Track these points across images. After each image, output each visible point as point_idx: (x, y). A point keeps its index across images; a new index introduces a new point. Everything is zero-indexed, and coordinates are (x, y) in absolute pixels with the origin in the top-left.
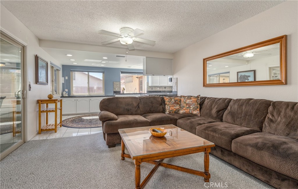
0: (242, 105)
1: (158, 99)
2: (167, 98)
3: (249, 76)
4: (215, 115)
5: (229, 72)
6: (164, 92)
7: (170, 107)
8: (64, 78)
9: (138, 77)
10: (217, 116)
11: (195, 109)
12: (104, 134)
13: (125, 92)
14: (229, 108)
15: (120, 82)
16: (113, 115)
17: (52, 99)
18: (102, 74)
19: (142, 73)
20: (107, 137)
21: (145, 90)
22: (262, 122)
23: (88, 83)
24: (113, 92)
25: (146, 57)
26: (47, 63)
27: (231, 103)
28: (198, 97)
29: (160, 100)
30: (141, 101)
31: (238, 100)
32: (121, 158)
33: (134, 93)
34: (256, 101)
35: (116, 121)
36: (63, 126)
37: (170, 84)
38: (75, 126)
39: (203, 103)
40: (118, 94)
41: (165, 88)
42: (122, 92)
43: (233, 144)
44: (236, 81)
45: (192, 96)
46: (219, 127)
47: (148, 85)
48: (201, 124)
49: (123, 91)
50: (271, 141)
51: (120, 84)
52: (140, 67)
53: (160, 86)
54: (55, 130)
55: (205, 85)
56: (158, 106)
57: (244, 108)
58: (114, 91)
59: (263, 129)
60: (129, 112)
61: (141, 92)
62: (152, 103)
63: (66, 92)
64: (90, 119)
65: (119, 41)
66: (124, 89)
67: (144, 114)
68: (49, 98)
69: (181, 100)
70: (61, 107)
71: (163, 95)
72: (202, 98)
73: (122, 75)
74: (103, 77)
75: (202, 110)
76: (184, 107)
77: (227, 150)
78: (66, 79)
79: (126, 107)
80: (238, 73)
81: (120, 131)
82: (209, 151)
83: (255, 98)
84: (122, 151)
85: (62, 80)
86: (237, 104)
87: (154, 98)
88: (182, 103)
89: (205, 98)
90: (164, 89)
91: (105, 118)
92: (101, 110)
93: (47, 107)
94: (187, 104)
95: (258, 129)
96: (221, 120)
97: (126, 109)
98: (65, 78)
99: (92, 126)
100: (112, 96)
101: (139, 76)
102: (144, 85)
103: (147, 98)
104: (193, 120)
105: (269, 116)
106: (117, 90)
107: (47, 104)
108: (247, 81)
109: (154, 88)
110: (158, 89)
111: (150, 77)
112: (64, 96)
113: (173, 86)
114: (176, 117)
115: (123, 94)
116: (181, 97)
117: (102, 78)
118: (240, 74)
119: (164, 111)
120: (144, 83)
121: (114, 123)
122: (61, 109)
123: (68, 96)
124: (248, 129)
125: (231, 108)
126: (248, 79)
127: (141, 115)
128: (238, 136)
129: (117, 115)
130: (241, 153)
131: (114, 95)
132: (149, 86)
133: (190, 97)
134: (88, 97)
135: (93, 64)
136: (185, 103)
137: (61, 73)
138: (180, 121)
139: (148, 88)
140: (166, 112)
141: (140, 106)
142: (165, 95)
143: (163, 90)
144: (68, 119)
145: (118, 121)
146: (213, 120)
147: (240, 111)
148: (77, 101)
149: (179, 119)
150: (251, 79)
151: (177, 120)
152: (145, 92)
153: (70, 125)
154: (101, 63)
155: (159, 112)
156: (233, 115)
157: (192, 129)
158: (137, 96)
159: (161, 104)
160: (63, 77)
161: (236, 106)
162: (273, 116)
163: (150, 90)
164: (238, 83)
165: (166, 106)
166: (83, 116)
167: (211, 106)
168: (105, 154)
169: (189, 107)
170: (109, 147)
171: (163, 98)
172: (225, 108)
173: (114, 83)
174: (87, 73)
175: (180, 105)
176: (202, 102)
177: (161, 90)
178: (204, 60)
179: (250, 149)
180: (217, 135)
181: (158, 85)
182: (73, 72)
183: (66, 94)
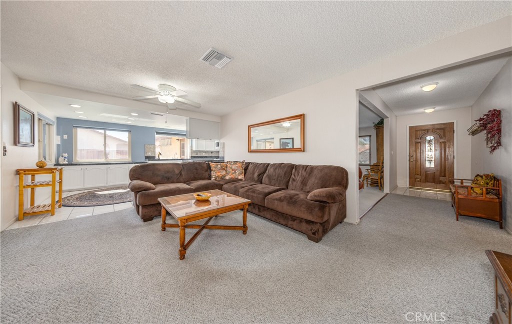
0: (276, 169)
1: (203, 165)
2: (213, 163)
3: (289, 143)
4: (256, 179)
5: (273, 139)
6: (211, 157)
7: (216, 173)
8: (59, 137)
9: (178, 140)
10: (258, 179)
11: (240, 174)
12: (138, 207)
13: (161, 158)
14: (267, 171)
15: (154, 145)
16: (149, 184)
17: (45, 167)
18: (127, 134)
19: (185, 135)
20: (142, 209)
21: (188, 155)
22: (288, 182)
23: (105, 145)
24: (144, 158)
25: (190, 118)
26: (34, 115)
27: (269, 168)
28: (243, 162)
29: (205, 165)
30: (184, 168)
31: (274, 165)
32: (161, 229)
33: (174, 158)
34: (286, 165)
35: (154, 191)
36: (63, 206)
37: (217, 149)
38: (86, 203)
39: (248, 168)
40: (152, 160)
41: (212, 153)
42: (157, 158)
43: (266, 200)
44: (279, 148)
45: (237, 162)
46: (258, 188)
47: (191, 150)
48: (243, 187)
49: (159, 156)
50: (289, 195)
51: (154, 148)
52: (182, 128)
53: (206, 150)
54: (51, 212)
55: (250, 151)
56: (203, 172)
57: (277, 170)
58: (146, 157)
59: (289, 187)
60: (169, 180)
61: (182, 157)
62: (196, 169)
63: (63, 158)
64: (110, 194)
65: (157, 98)
66: (161, 154)
67: (187, 182)
68: (38, 166)
69: (227, 166)
70: (61, 178)
71: (209, 161)
72: (246, 163)
73: (157, 136)
74: (129, 138)
75: (246, 175)
76: (230, 172)
77: (262, 206)
78: (64, 138)
79: (166, 175)
80: (280, 139)
81: (160, 200)
82: (247, 207)
83: (286, 163)
84: (163, 221)
85: (56, 140)
86: (273, 168)
87: (199, 164)
88: (228, 168)
89: (249, 163)
91: (139, 188)
92: (131, 180)
93: (33, 179)
94: (233, 170)
95: (286, 188)
96: (261, 183)
97: (166, 177)
98: (62, 137)
99: (115, 202)
100: (142, 163)
101: (181, 138)
102: (187, 149)
103: (191, 164)
104: (237, 184)
105: (293, 176)
106: (149, 154)
107: (33, 176)
108: (287, 147)
109: (199, 153)
110: (204, 154)
111: (194, 141)
112: (61, 163)
113: (220, 151)
114: (221, 183)
115: (159, 160)
116: (227, 162)
117: (127, 140)
118: (282, 141)
119: (210, 178)
120: (187, 147)
121: (151, 193)
122: (60, 183)
123: (67, 163)
124: (278, 188)
125: (268, 171)
126: (288, 146)
127: (184, 183)
128: (270, 193)
129: (155, 184)
130: (270, 207)
131: (146, 161)
132: (193, 150)
133: (236, 163)
134: (104, 164)
135: (113, 120)
136: (231, 168)
137: (54, 129)
138: (225, 186)
139: (191, 152)
140: (212, 179)
141: (183, 173)
142: (211, 161)
143: (210, 155)
144: (69, 196)
145: (156, 190)
146: (255, 183)
147: (274, 174)
148: (86, 170)
149: (225, 184)
150: (290, 146)
151: (223, 185)
152: (188, 158)
153: (78, 203)
154: (127, 119)
155: (204, 179)
156: (269, 177)
157: (236, 193)
158: (179, 162)
159: (207, 171)
160: (58, 135)
161: (272, 170)
162: (295, 176)
163: (194, 155)
164: (280, 149)
165: (212, 172)
166: (96, 191)
167: (254, 170)
168: (140, 229)
169: (235, 172)
170: (145, 221)
171: (209, 164)
172: (264, 172)
173: (146, 145)
174: (102, 131)
175: (226, 171)
176: (246, 167)
177: (207, 155)
178: (249, 126)
179: (276, 202)
180: (255, 195)
181: (204, 149)
182: (78, 129)
183: (64, 160)
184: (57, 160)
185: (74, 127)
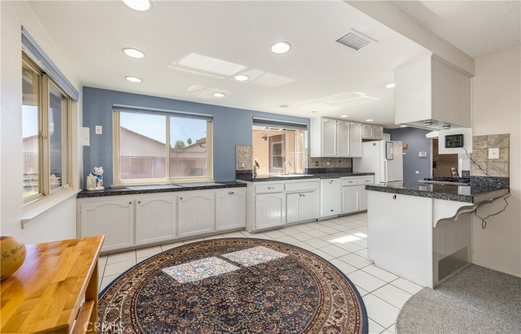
8: (88, 129)
15: (251, 146)
41: (340, 162)
49: (255, 170)
58: (237, 171)
63: (96, 177)
74: (208, 132)
78: (97, 132)
85: (81, 137)
90: (338, 163)
98: (92, 132)
109: (320, 163)
110: (328, 164)
117: (206, 135)
132: (311, 156)
134: (172, 190)
139: (308, 161)
148: (138, 206)
160: (84, 126)
177: (332, 166)
182: (122, 113)
183: (97, 181)
184: (83, 183)
185: (114, 107)
